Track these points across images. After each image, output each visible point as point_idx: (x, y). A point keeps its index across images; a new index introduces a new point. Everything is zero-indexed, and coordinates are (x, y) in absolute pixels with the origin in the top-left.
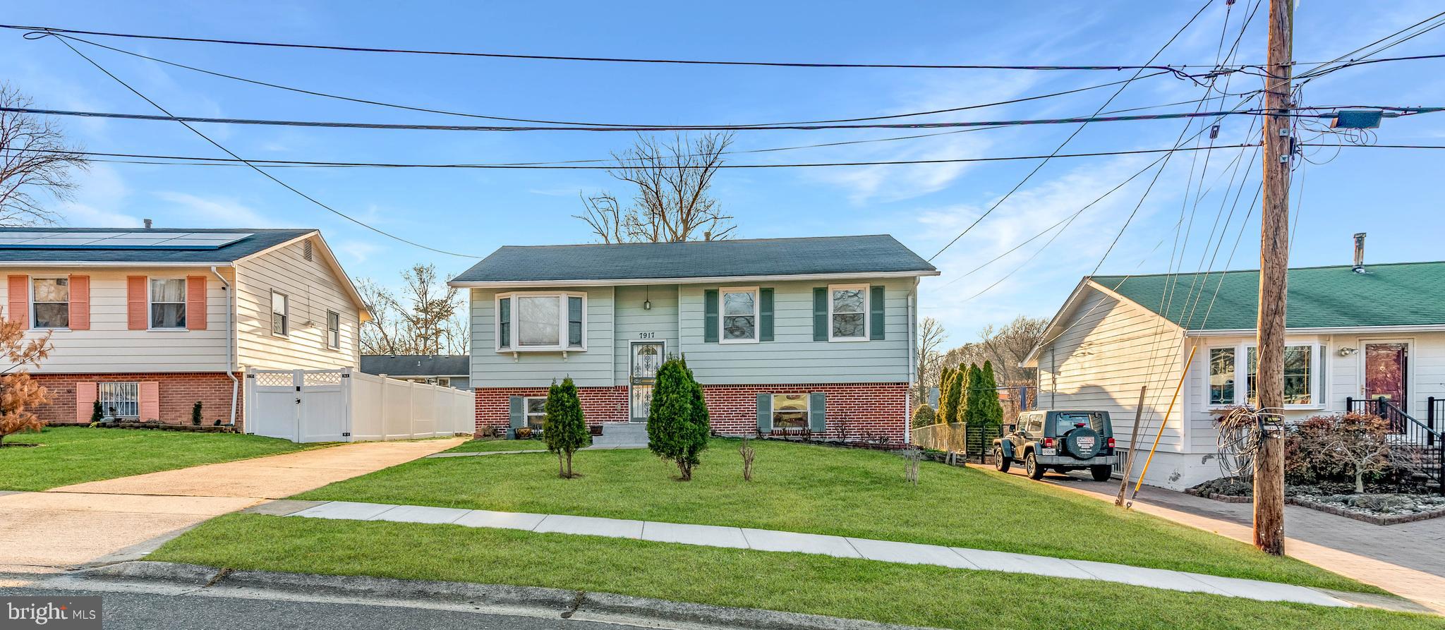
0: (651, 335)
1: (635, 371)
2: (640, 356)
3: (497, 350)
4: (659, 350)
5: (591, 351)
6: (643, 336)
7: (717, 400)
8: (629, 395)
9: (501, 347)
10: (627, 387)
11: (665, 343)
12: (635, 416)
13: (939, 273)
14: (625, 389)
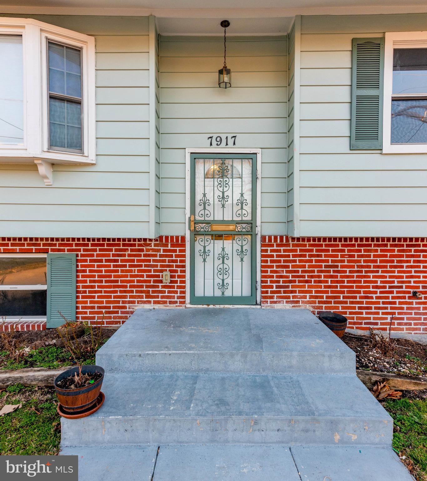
0: (231, 141)
1: (199, 209)
2: (209, 182)
4: (245, 168)
5: (104, 164)
6: (214, 143)
7: (362, 267)
8: (188, 253)
10: (183, 238)
11: (259, 156)
12: (199, 293)
14: (179, 242)
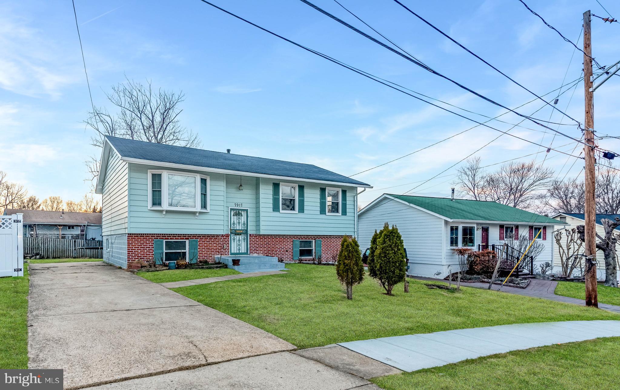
0: (241, 205)
1: (232, 226)
2: (235, 217)
3: (149, 208)
4: (245, 214)
5: (212, 212)
6: (236, 205)
8: (230, 239)
9: (152, 206)
11: (249, 211)
12: (233, 252)
13: (372, 187)
14: (227, 236)
